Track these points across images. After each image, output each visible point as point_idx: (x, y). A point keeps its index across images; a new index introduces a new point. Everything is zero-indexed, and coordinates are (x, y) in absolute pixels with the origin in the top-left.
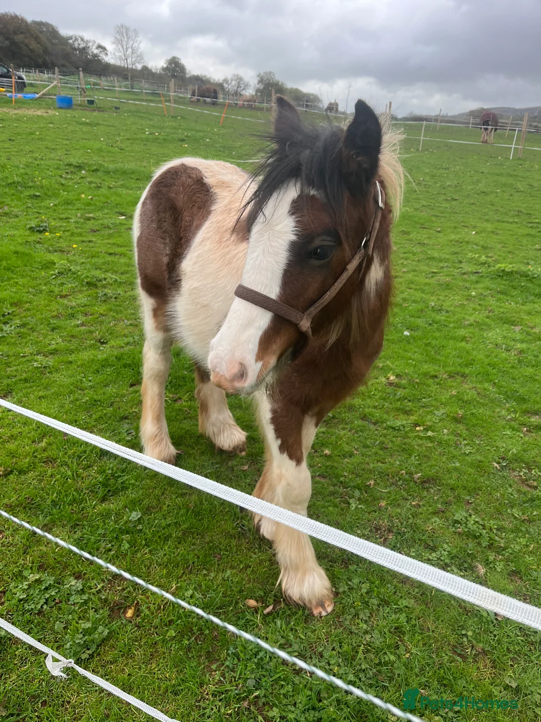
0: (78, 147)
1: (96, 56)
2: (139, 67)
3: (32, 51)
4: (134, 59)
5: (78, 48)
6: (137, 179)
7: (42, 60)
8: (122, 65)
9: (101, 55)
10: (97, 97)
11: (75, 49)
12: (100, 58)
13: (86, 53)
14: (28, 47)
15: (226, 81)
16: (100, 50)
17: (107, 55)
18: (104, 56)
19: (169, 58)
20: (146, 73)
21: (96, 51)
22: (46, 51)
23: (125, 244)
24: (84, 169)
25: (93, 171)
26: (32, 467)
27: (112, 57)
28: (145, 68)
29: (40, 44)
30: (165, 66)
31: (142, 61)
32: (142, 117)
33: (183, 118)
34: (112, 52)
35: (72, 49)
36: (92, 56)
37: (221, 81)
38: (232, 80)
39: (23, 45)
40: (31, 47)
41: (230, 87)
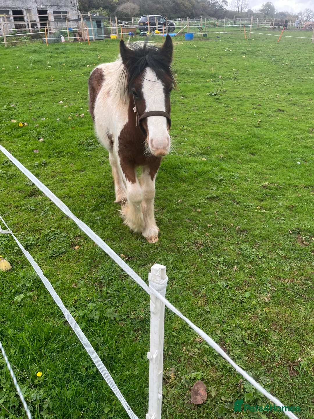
0: (182, 62)
1: (221, 6)
2: (246, 10)
3: (186, 7)
4: (243, 6)
5: (212, 3)
6: (202, 77)
7: (191, 12)
8: (236, 11)
9: (224, 6)
10: (209, 32)
11: (210, 4)
12: (223, 8)
13: (215, 6)
14: (184, 6)
15: (300, 14)
16: (224, 3)
17: (227, 5)
18: (225, 7)
19: (265, 3)
20: (250, 14)
21: (221, 4)
22: (193, 7)
23: (174, 111)
24: (177, 73)
25: (181, 74)
27: (230, 7)
28: (250, 11)
29: (191, 3)
30: (262, 8)
31: (248, 7)
32: (229, 41)
33: (255, 39)
34: (231, 3)
35: (208, 4)
36: (219, 7)
37: (297, 14)
38: (304, 13)
39: (181, 4)
40: (186, 5)
41: (302, 18)
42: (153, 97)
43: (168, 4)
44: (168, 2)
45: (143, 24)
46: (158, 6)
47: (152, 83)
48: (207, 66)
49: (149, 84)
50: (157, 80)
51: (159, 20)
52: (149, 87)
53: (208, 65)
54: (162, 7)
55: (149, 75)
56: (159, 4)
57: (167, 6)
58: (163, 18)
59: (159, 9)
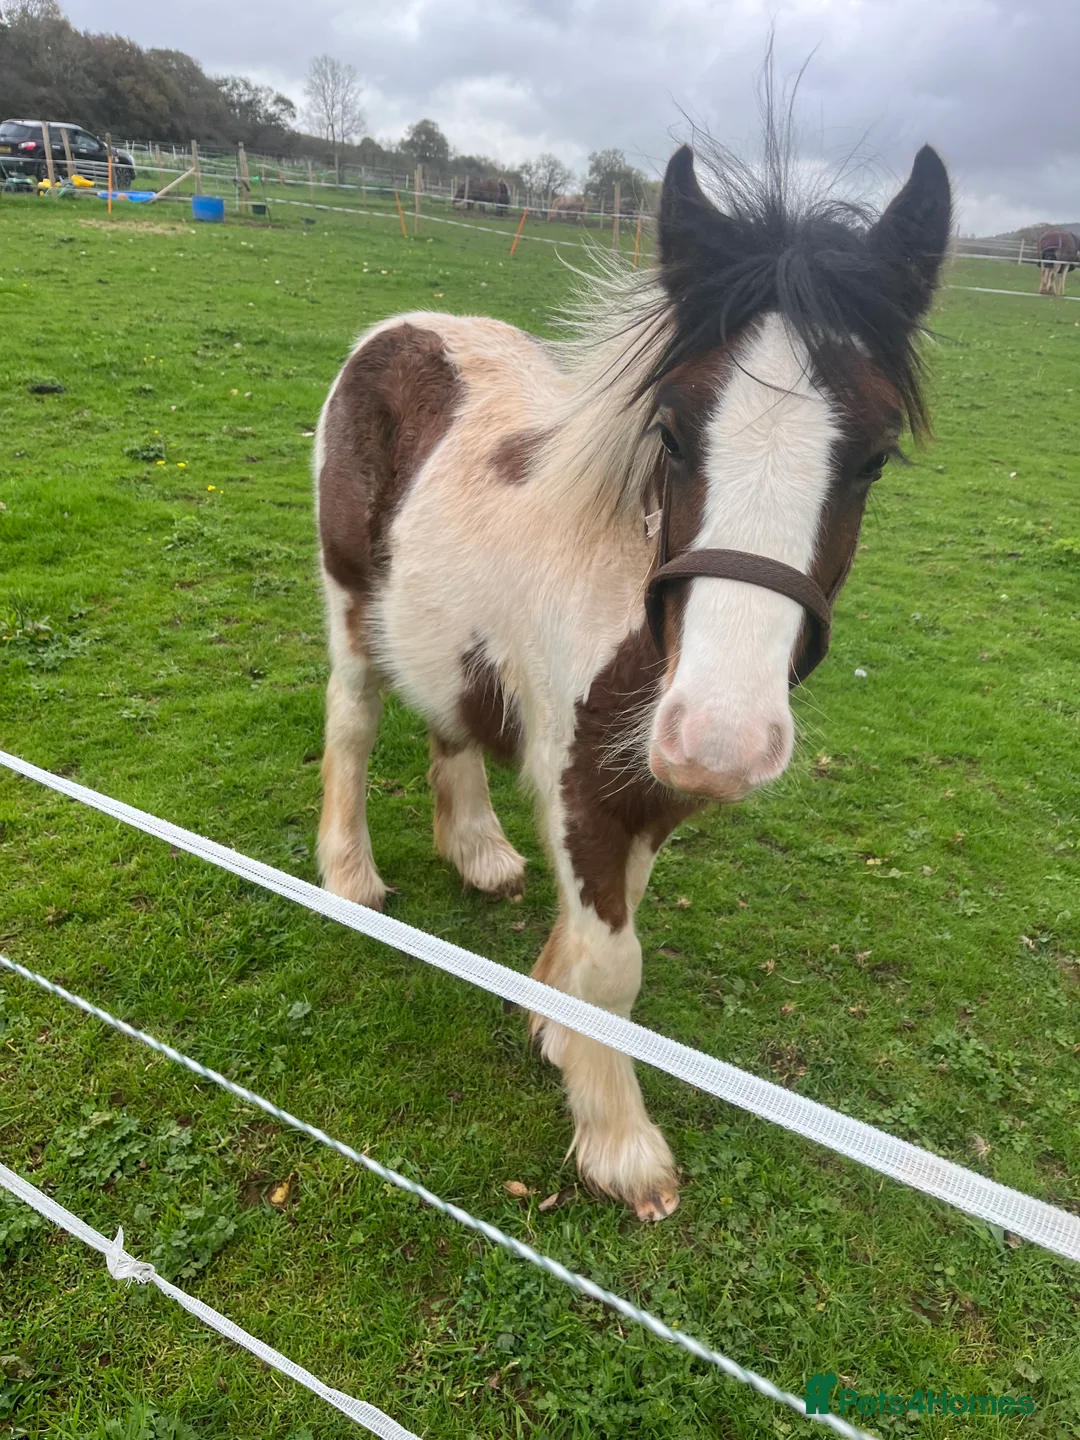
0: (230, 297)
1: (271, 118)
2: (357, 140)
3: (149, 107)
4: (346, 125)
5: (240, 104)
7: (169, 125)
8: (324, 137)
9: (282, 117)
10: (273, 199)
11: (232, 105)
12: (280, 122)
13: (254, 112)
14: (142, 101)
15: (526, 168)
16: (281, 106)
17: (294, 116)
18: (288, 120)
19: (416, 122)
20: (370, 152)
21: (272, 109)
22: (175, 107)
23: (303, 485)
24: (239, 340)
25: (257, 344)
26: (108, 908)
27: (304, 122)
28: (368, 143)
29: (165, 95)
30: (407, 138)
31: (363, 129)
32: (358, 239)
33: (437, 241)
34: (305, 111)
35: (227, 104)
36: (265, 118)
37: (516, 169)
38: (538, 167)
39: (132, 96)
40: (147, 101)
41: (533, 180)
42: (753, 477)
43: (81, 89)
44: (79, 84)
45: (9, 150)
46: (43, 91)
47: (773, 397)
48: (331, 320)
49: (755, 402)
50: (803, 387)
51: (73, 141)
52: (749, 419)
53: (333, 316)
54: (57, 96)
55: (769, 354)
56: (45, 86)
57: (78, 96)
58: (85, 135)
59: (48, 102)
